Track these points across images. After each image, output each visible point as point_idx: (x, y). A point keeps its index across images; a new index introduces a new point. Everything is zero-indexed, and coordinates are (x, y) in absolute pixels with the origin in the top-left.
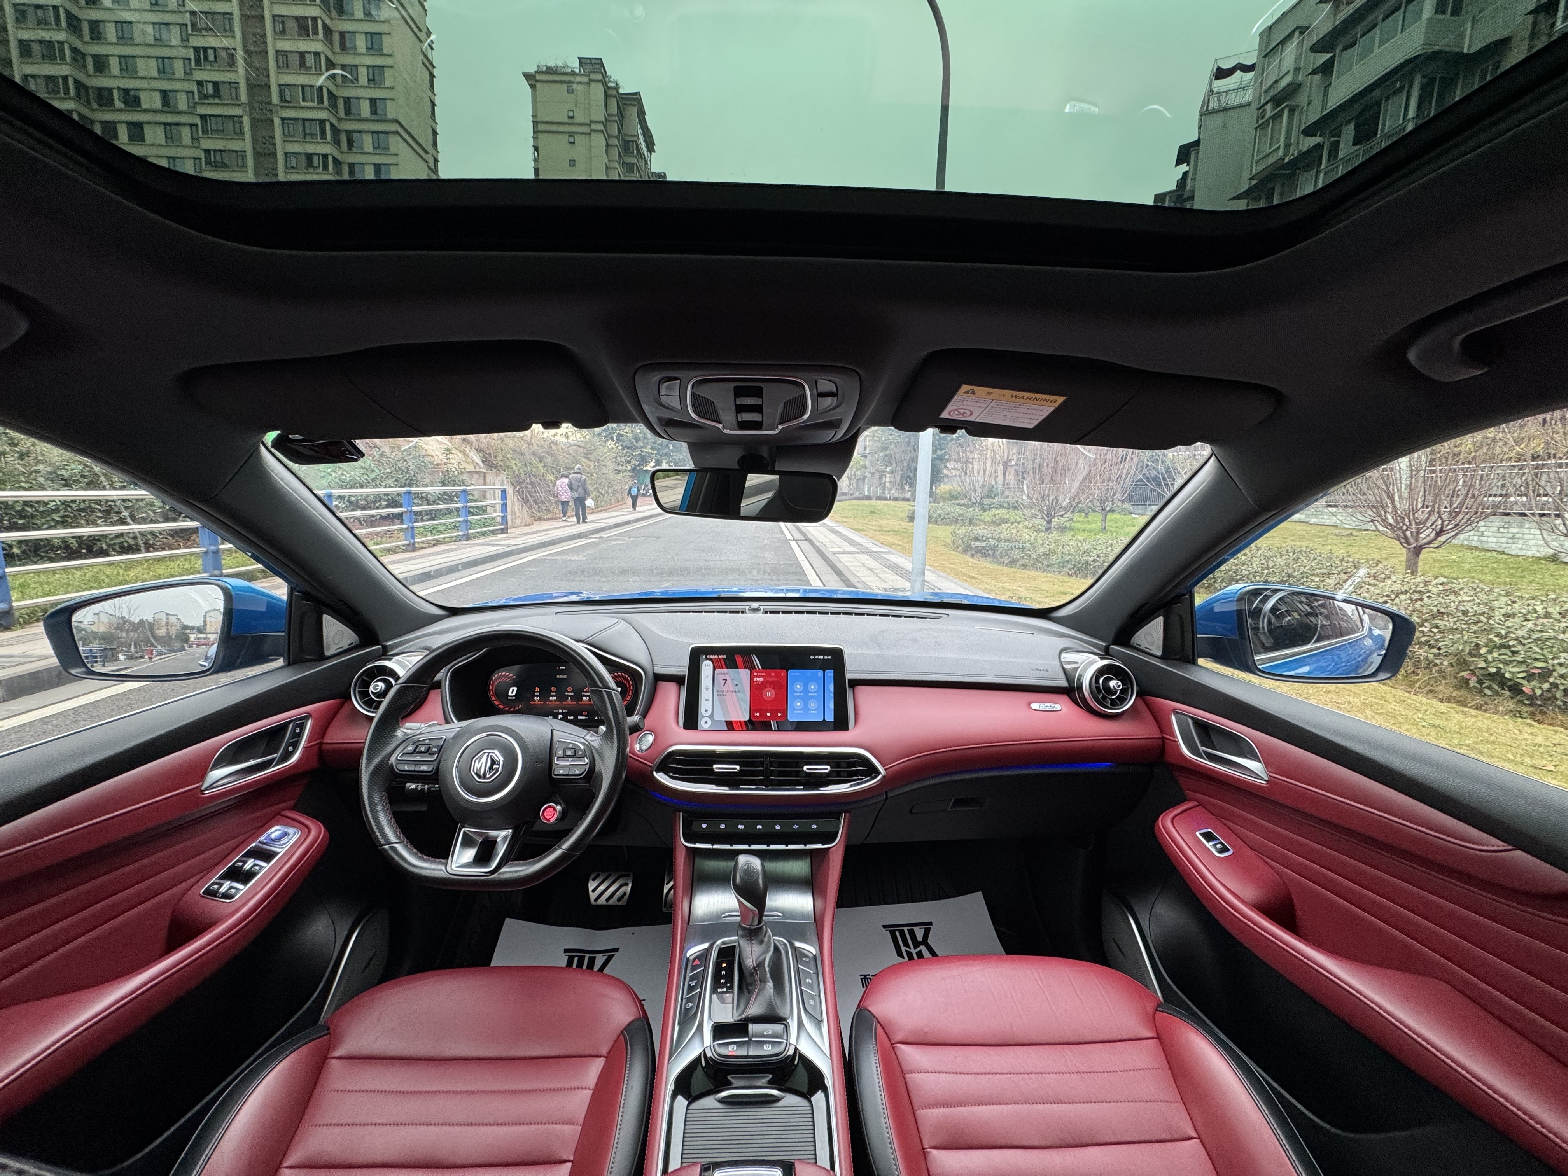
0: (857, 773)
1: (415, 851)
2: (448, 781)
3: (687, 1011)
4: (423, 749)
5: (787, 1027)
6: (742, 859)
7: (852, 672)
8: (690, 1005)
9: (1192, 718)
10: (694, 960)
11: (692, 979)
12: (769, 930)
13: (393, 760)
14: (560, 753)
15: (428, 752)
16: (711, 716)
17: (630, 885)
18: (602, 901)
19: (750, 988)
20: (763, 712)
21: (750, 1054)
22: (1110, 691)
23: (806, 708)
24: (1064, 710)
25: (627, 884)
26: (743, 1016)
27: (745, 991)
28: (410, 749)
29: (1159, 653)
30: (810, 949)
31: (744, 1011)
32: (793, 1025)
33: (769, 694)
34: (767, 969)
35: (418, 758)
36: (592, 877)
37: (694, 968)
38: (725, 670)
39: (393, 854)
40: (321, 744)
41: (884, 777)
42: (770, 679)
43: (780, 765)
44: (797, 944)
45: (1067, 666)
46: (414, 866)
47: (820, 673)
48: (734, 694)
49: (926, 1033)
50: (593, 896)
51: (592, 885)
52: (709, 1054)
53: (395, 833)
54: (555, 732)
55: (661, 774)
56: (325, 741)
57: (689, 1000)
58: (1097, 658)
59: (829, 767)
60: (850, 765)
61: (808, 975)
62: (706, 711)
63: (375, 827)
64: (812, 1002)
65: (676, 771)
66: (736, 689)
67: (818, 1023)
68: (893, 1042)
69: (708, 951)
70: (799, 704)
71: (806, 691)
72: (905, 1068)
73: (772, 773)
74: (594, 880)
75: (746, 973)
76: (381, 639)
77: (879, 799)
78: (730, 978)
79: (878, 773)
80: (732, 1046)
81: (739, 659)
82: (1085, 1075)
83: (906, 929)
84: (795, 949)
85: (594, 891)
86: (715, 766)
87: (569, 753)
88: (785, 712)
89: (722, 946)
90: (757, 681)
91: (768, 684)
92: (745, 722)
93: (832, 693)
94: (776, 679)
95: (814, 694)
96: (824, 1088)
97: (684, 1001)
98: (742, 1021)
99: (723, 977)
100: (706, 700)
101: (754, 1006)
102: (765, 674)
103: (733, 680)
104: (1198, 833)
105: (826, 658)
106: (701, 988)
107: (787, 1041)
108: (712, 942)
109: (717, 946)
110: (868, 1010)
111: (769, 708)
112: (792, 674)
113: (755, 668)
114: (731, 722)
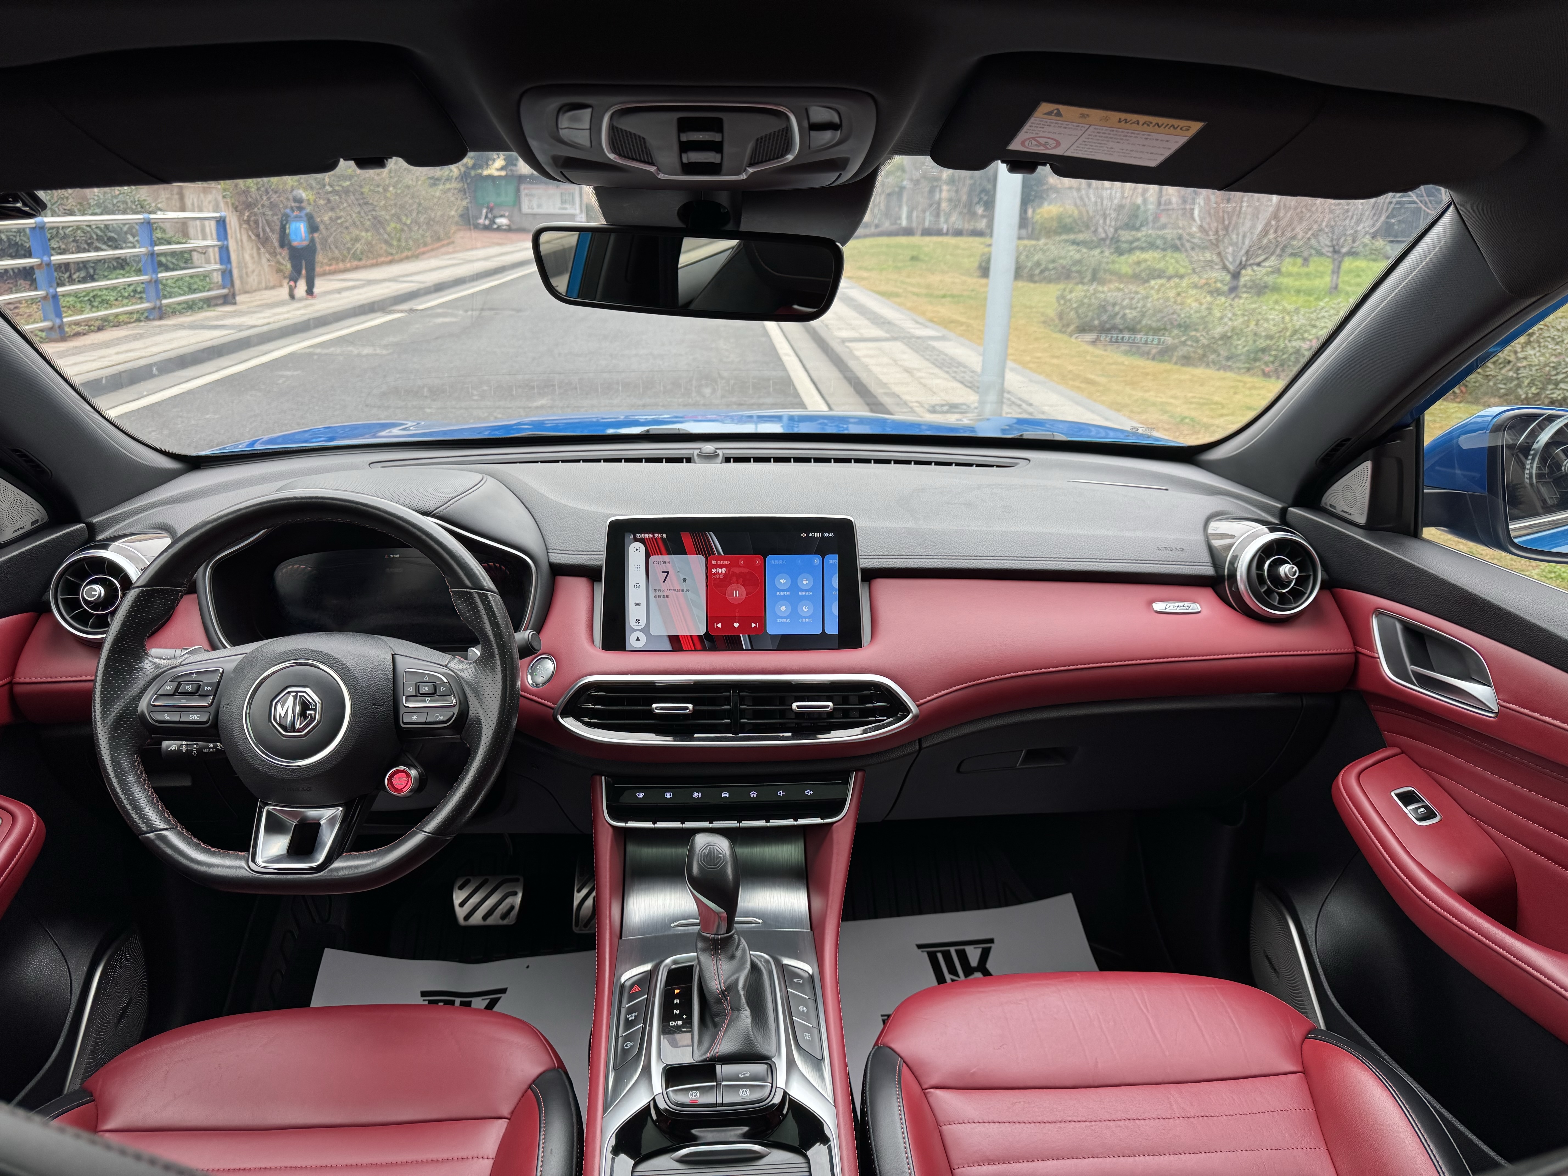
0: (874, 711)
1: (195, 840)
2: (237, 736)
3: (625, 1052)
4: (189, 688)
5: (772, 1068)
6: (701, 841)
7: (867, 557)
8: (630, 1044)
9: (1401, 621)
10: (632, 985)
11: (630, 1011)
12: (743, 941)
13: (143, 705)
14: (410, 690)
15: (197, 692)
16: (646, 630)
17: (520, 895)
18: (477, 919)
19: (717, 1019)
20: (728, 623)
21: (720, 1101)
22: (1279, 581)
23: (794, 614)
24: (1205, 612)
25: (515, 894)
26: (708, 1055)
27: (710, 1025)
28: (169, 688)
29: (1362, 519)
30: (805, 967)
31: (709, 1049)
32: (781, 1065)
33: (736, 594)
34: (742, 993)
35: (183, 702)
36: (459, 884)
37: (632, 997)
38: (666, 558)
39: (162, 846)
40: (11, 684)
41: (916, 717)
42: (736, 570)
43: (756, 701)
44: (786, 961)
45: (1217, 543)
46: (199, 863)
47: (817, 560)
48: (680, 594)
49: (973, 1074)
50: (461, 913)
51: (458, 897)
52: (662, 1105)
53: (161, 815)
54: (397, 657)
55: (570, 719)
56: (18, 680)
57: (627, 1039)
58: (1264, 529)
59: (831, 704)
60: (864, 700)
61: (803, 1002)
62: (638, 621)
63: (129, 807)
64: (807, 1036)
65: (593, 714)
66: (684, 586)
67: (816, 1062)
68: (925, 1086)
69: (650, 976)
70: (783, 608)
71: (794, 587)
72: (941, 1118)
73: (743, 714)
74: (461, 888)
75: (711, 1000)
76: (83, 510)
77: (908, 750)
78: (686, 1007)
79: (906, 711)
80: (694, 1092)
81: (687, 539)
82: (1195, 1121)
83: (952, 950)
84: (782, 968)
85: (462, 905)
86: (654, 706)
87: (425, 689)
88: (762, 621)
89: (674, 967)
90: (717, 573)
91: (734, 579)
92: (700, 637)
93: (836, 593)
94: (746, 570)
95: (807, 593)
96: (825, 1140)
97: (620, 1040)
98: (707, 1061)
99: (677, 1006)
100: (636, 604)
101: (723, 1042)
102: (729, 562)
103: (678, 572)
104: (1393, 794)
105: (826, 535)
106: (645, 1023)
107: (772, 1084)
108: (658, 961)
109: (666, 966)
110: (890, 1048)
111: (737, 615)
112: (772, 562)
113: (713, 553)
114: (678, 637)
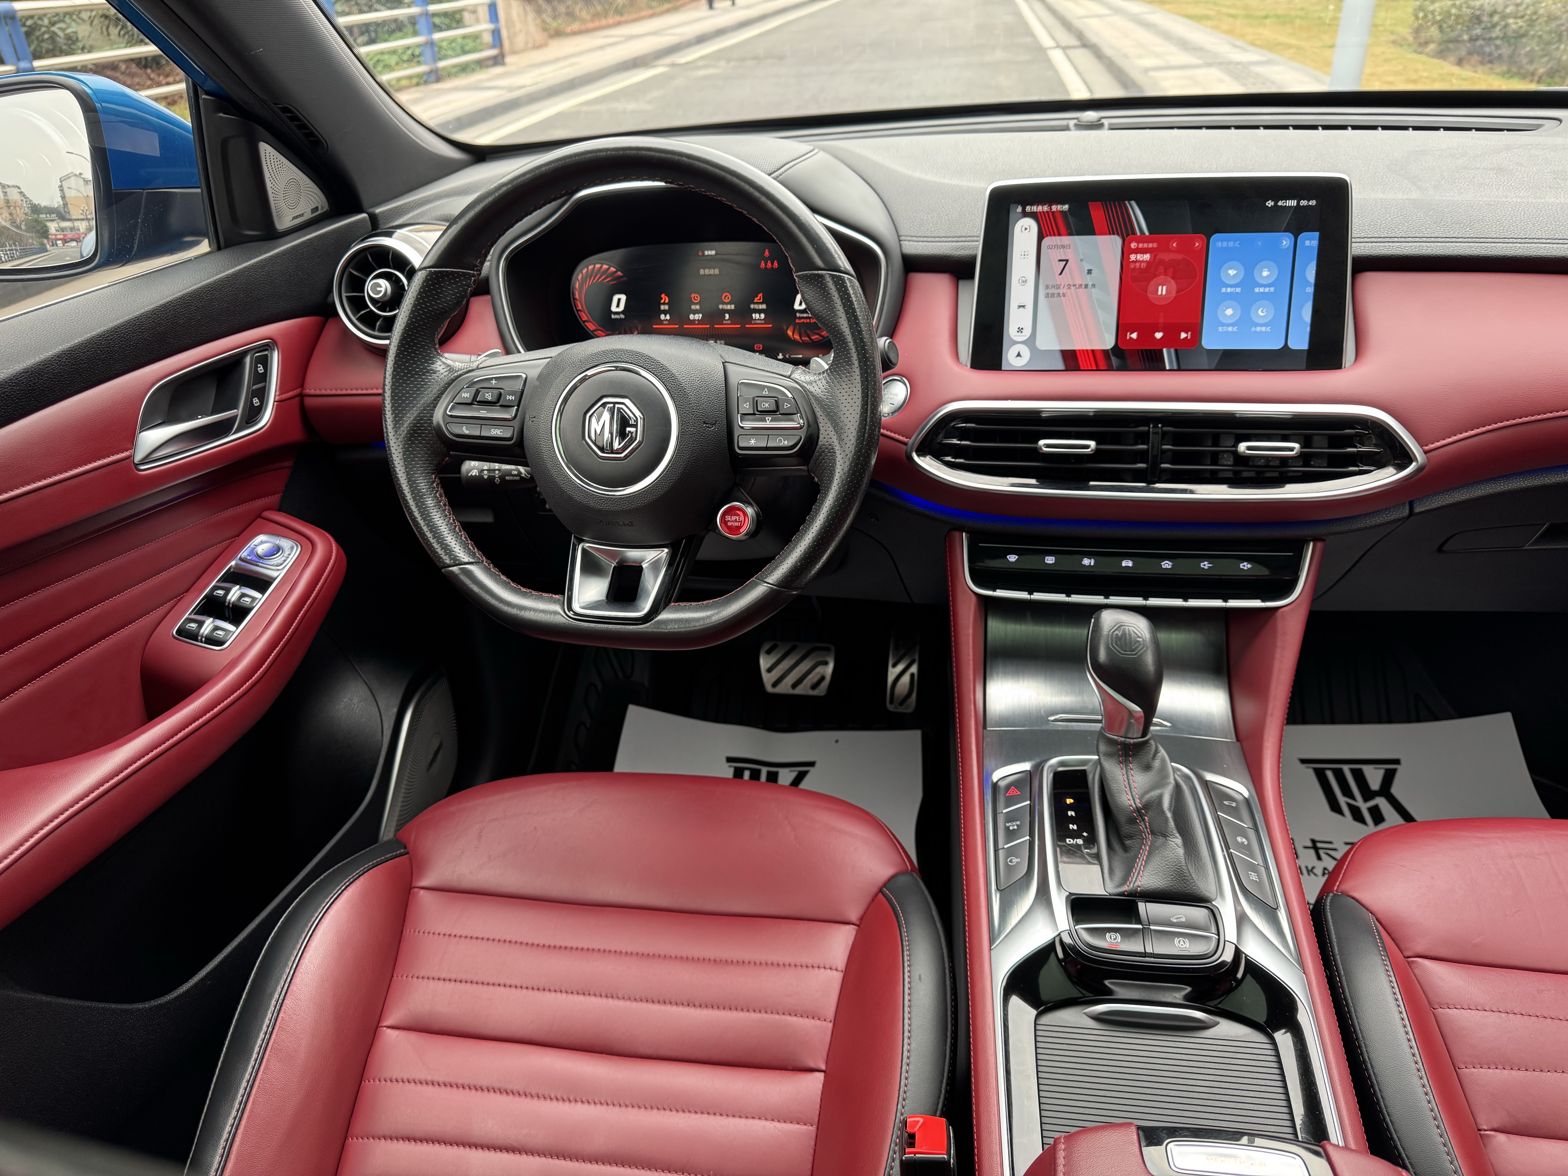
0: (1358, 459)
1: (504, 578)
2: (546, 456)
3: (1009, 870)
4: (489, 396)
5: (1215, 915)
6: (1108, 618)
7: (1362, 239)
8: (1015, 860)
10: (1008, 787)
11: (1009, 818)
12: (1161, 748)
13: (438, 416)
14: (746, 407)
15: (497, 402)
16: (1030, 342)
17: (831, 666)
18: (784, 688)
20: (1146, 331)
21: (1149, 950)
23: (1245, 321)
25: (826, 663)
26: (1124, 889)
27: (1123, 847)
28: (466, 395)
30: (1238, 787)
31: (1124, 880)
32: (1226, 912)
33: (1162, 290)
34: (1169, 815)
35: (483, 413)
36: (766, 647)
37: (1009, 801)
38: (1066, 240)
39: (467, 582)
40: (301, 396)
41: (1419, 469)
42: (1166, 257)
43: (1177, 439)
44: (1210, 777)
46: (509, 604)
47: (1286, 240)
48: (1082, 291)
50: (768, 679)
51: (764, 662)
52: (1069, 943)
53: (465, 546)
54: (728, 365)
55: (928, 458)
56: (307, 391)
59: (1296, 446)
60: (1343, 441)
61: (1242, 832)
62: (1020, 330)
63: (429, 535)
64: (1254, 876)
65: (957, 451)
66: (1089, 279)
67: (1270, 912)
68: (1410, 953)
69: (1031, 778)
70: (1229, 312)
71: (1248, 282)
72: (1433, 998)
73: (1165, 456)
74: (768, 652)
75: (1121, 817)
76: (365, 197)
77: (1394, 515)
78: (1086, 822)
79: (1409, 459)
80: (1113, 935)
81: (1097, 213)
84: (1206, 784)
85: (769, 670)
86: (1042, 442)
87: (765, 405)
88: (1196, 331)
89: (1060, 769)
90: (1136, 261)
91: (1161, 268)
92: (1105, 352)
93: (1310, 290)
94: (1180, 257)
95: (1267, 290)
97: (1001, 853)
98: (1125, 895)
99: (1072, 820)
100: (1020, 307)
101: (1146, 873)
102: (1155, 245)
103: (1082, 260)
105: (1303, 203)
106: (1033, 835)
107: (1218, 935)
108: (1038, 760)
109: (1051, 767)
110: (1353, 898)
111: (1161, 320)
112: (1219, 244)
113: (1134, 233)
114: (1074, 351)
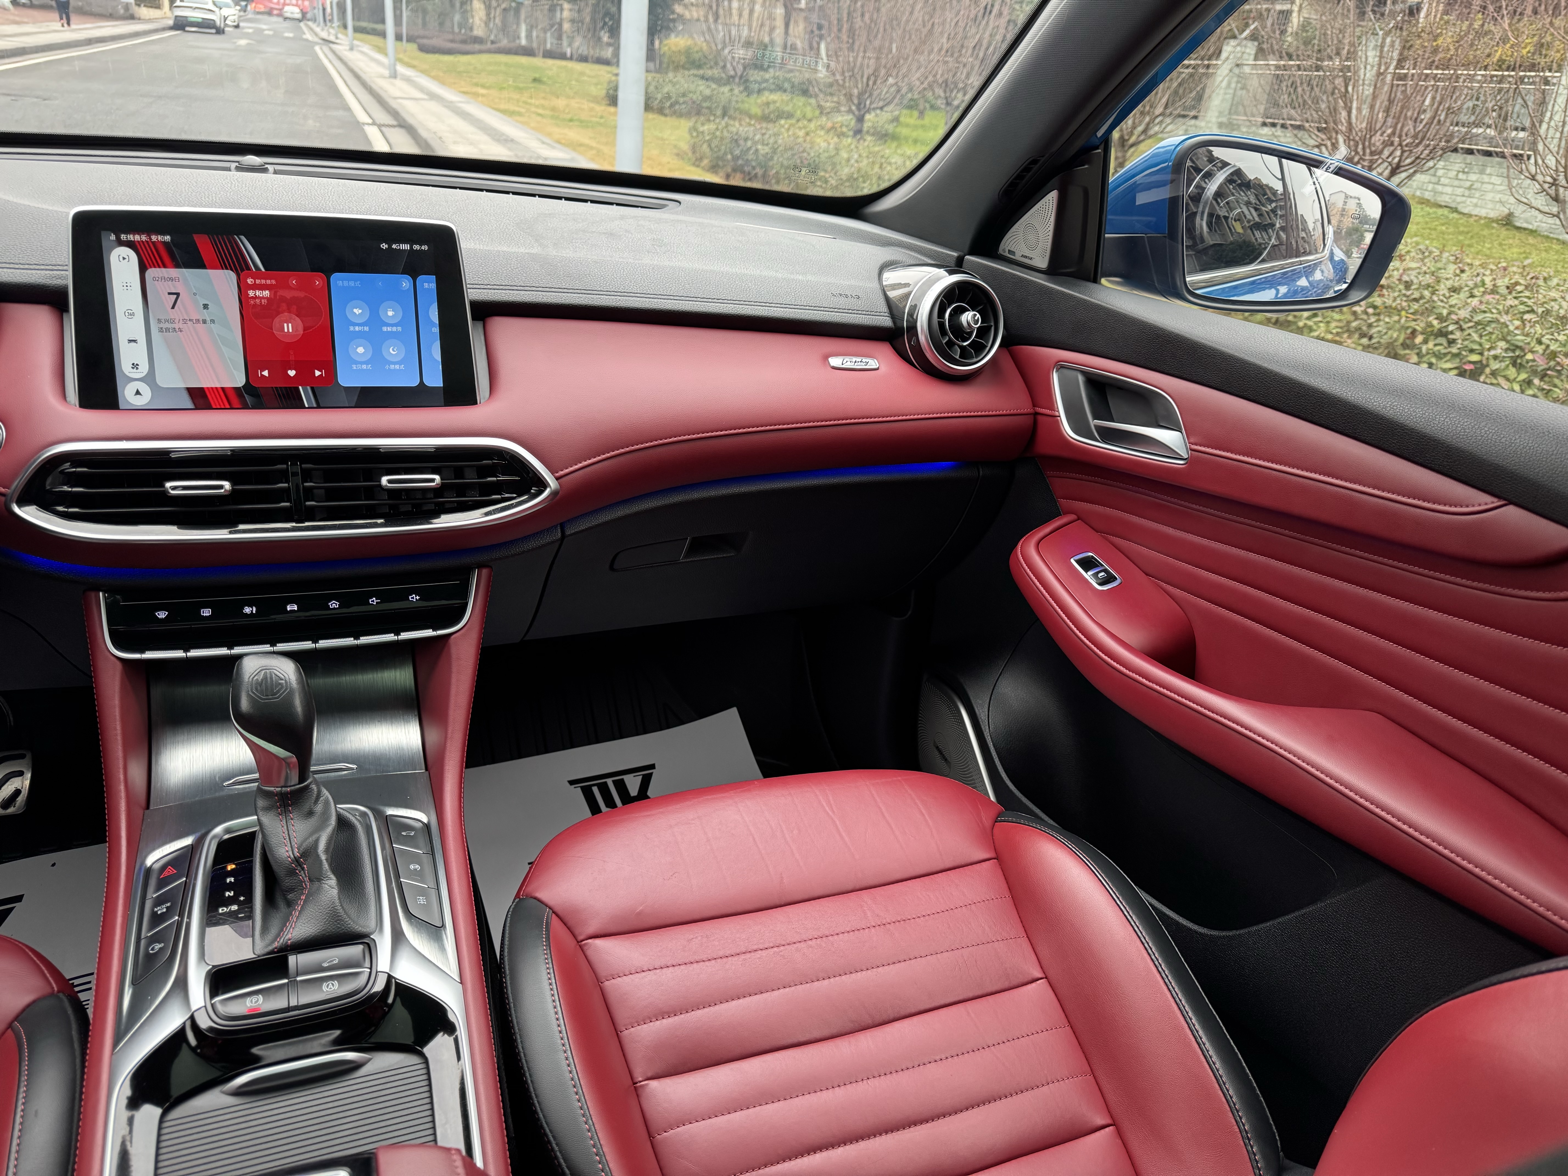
0: (498, 488)
3: (150, 958)
5: (370, 949)
6: (250, 667)
7: (477, 286)
8: (158, 946)
9: (1083, 373)
10: (163, 868)
11: (159, 902)
12: (325, 793)
16: (150, 379)
19: (290, 896)
20: (277, 368)
21: (292, 1004)
22: (960, 332)
23: (378, 358)
24: (883, 369)
26: (276, 944)
27: (282, 905)
29: (1042, 263)
30: (418, 816)
31: (278, 936)
32: (384, 942)
33: (288, 328)
34: (323, 857)
37: (161, 883)
38: (173, 272)
41: (554, 494)
42: (288, 294)
44: (391, 811)
45: (892, 294)
47: (406, 282)
48: (200, 326)
49: (639, 914)
52: (204, 1023)
57: (153, 940)
58: (943, 272)
59: (437, 478)
60: (483, 472)
61: (415, 858)
62: (135, 366)
64: (422, 900)
65: (69, 499)
66: (206, 314)
67: (434, 931)
68: (580, 938)
69: (192, 852)
70: (360, 350)
71: (375, 320)
72: (602, 972)
73: (309, 494)
75: (280, 872)
77: (548, 539)
78: (245, 887)
79: (542, 484)
80: (254, 998)
81: (204, 245)
82: (891, 927)
83: (609, 782)
84: (387, 820)
86: (168, 485)
88: (330, 367)
89: (226, 837)
90: (256, 297)
91: (284, 306)
92: (237, 389)
93: (436, 330)
94: (302, 294)
95: (394, 329)
96: (450, 1028)
97: (143, 943)
98: (275, 953)
99: (230, 887)
100: (130, 341)
101: (299, 924)
102: (274, 282)
103: (195, 294)
104: (1072, 561)
105: (416, 247)
106: (181, 915)
107: (371, 968)
108: (203, 831)
109: (214, 837)
110: (536, 898)
111: (292, 358)
112: (340, 283)
113: (249, 268)
114: (202, 389)
